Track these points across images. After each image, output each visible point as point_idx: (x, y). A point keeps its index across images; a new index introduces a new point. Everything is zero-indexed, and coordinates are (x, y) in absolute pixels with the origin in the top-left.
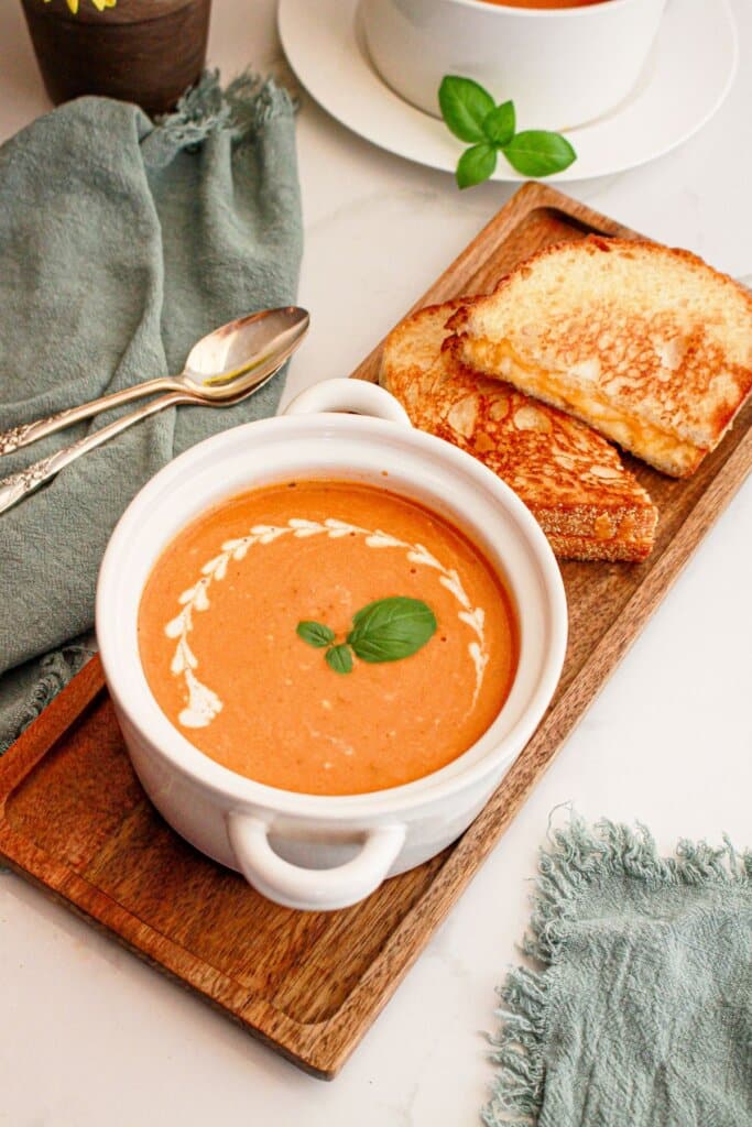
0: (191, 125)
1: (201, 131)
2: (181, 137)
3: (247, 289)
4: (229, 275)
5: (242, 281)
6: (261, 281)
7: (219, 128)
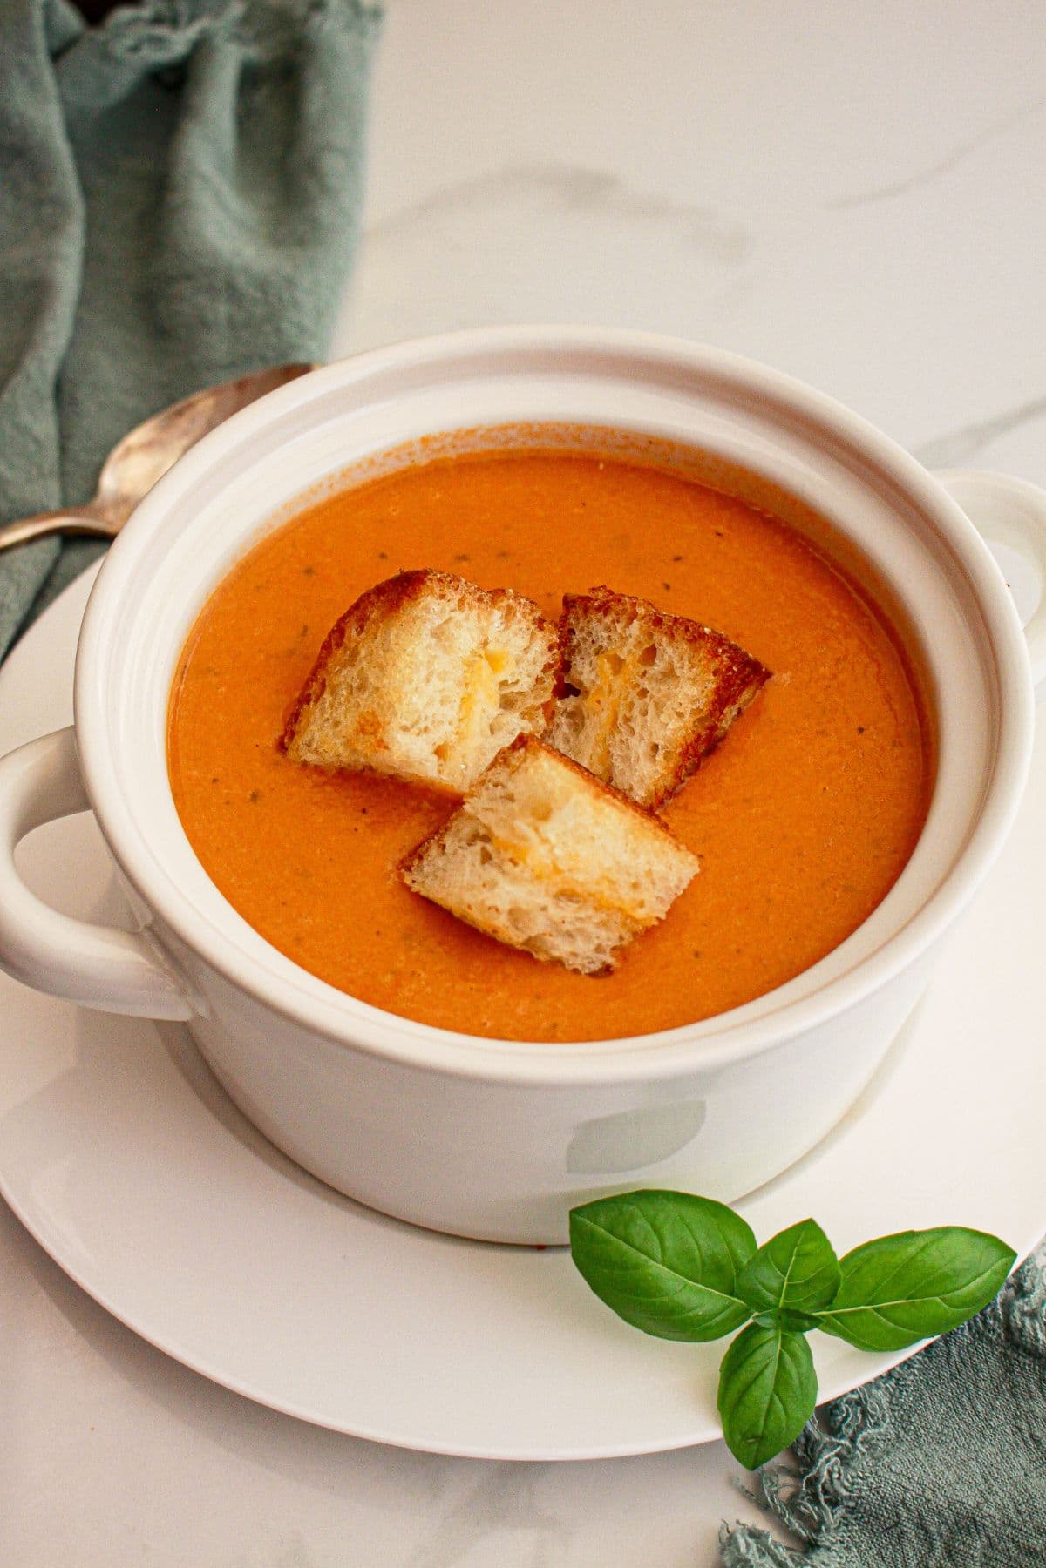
0: (160, 31)
1: (179, 42)
2: (135, 49)
3: (232, 324)
4: (202, 299)
5: (222, 310)
6: (259, 311)
7: (219, 41)
